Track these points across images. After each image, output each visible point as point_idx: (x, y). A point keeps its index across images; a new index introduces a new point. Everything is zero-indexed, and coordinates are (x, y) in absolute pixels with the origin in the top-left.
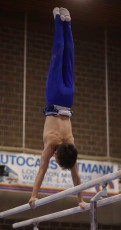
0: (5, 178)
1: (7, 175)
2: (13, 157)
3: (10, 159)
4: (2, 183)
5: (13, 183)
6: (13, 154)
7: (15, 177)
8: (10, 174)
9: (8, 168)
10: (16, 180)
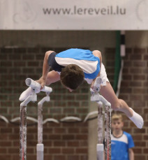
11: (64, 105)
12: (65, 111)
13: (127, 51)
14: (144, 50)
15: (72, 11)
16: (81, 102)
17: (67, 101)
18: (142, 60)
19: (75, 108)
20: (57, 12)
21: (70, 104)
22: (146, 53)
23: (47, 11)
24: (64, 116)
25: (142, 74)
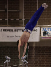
0: (47, 35)
1: (47, 34)
2: (49, 29)
3: (48, 29)
4: (46, 37)
5: (49, 36)
6: (49, 28)
7: (50, 34)
8: (48, 34)
9: (47, 32)
10: (50, 35)
11: (13, 62)
12: (13, 64)
13: (29, 47)
14: (34, 47)
15: (15, 36)
16: (17, 61)
17: (13, 61)
18: (33, 50)
19: (16, 63)
20: (11, 37)
21: (14, 62)
22: (34, 48)
23: (8, 37)
24: (13, 65)
25: (33, 54)
